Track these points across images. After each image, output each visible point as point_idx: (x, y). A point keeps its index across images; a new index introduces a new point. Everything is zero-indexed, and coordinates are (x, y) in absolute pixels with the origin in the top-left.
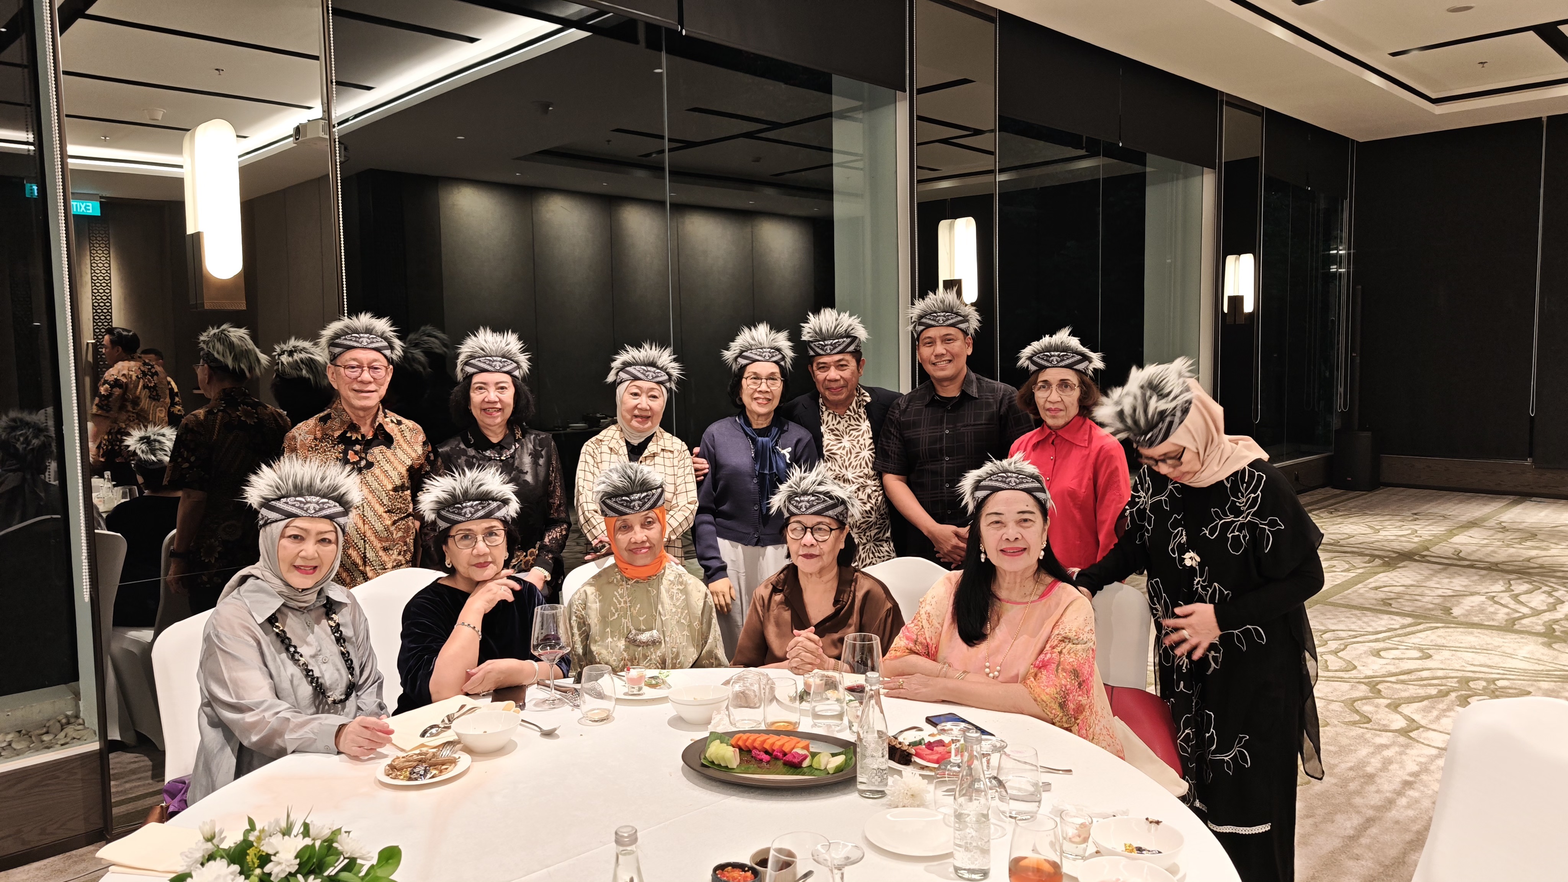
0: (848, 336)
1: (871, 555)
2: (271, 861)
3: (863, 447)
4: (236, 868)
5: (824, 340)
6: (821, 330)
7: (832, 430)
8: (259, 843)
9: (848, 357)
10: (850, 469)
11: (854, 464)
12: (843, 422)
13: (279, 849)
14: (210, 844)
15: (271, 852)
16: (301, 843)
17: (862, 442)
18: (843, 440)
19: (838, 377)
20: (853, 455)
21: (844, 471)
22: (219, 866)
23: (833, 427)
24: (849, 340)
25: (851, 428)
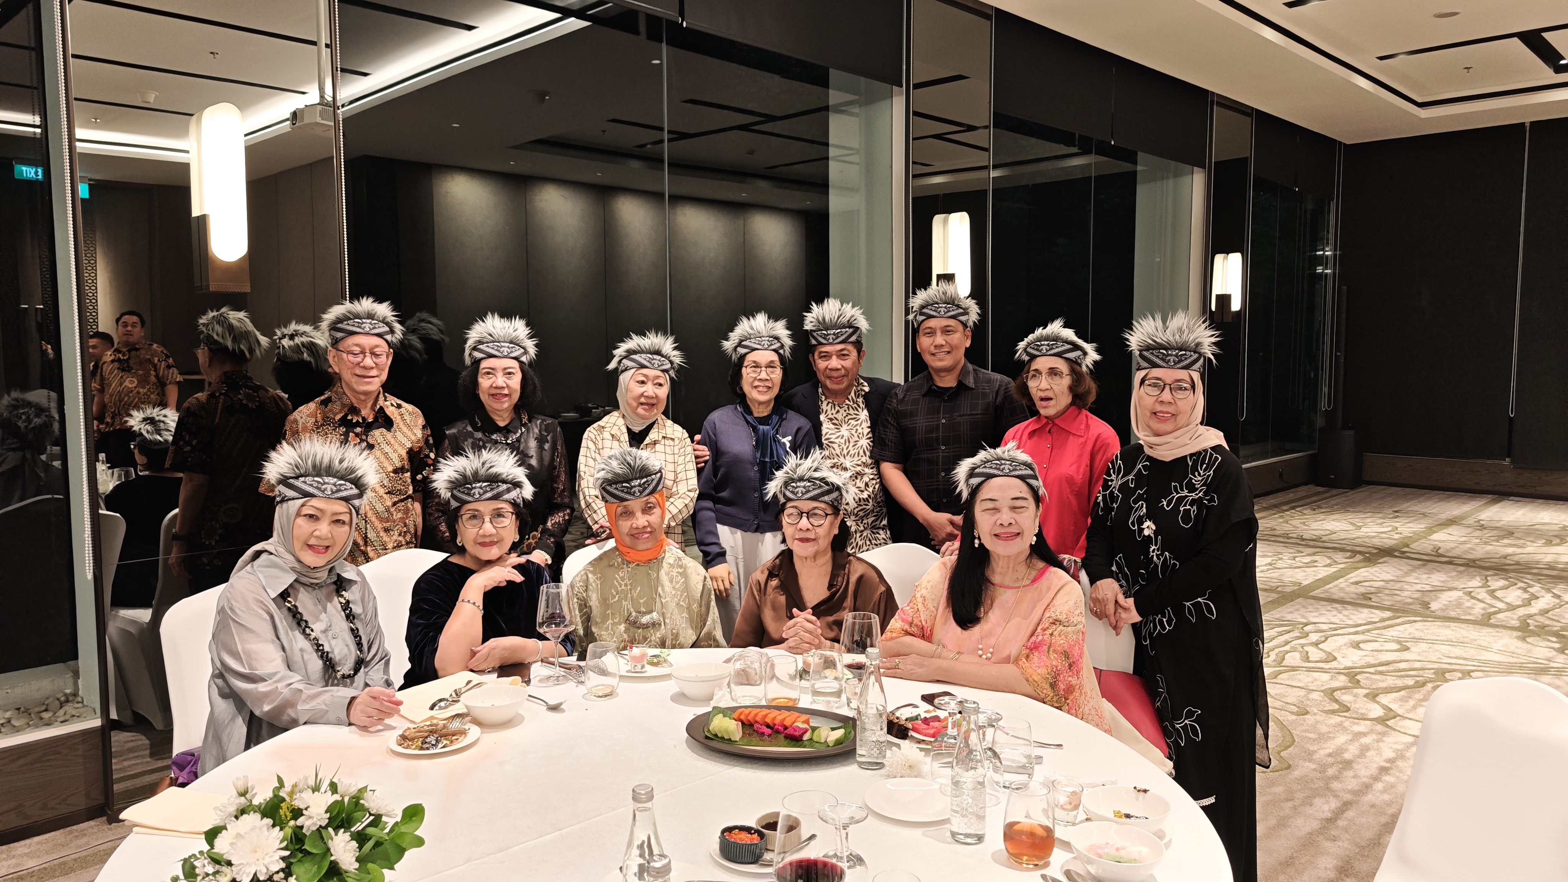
0: (850, 327)
1: (868, 543)
2: (302, 815)
3: (861, 436)
4: (269, 821)
5: (827, 329)
6: (824, 319)
7: (831, 419)
8: (291, 797)
9: (850, 347)
10: (848, 457)
11: (852, 452)
12: (842, 411)
13: (310, 804)
14: (243, 798)
15: (302, 806)
16: (331, 798)
17: (860, 430)
18: (842, 429)
19: (840, 367)
20: (851, 445)
21: (842, 459)
22: (252, 819)
23: (832, 417)
24: (851, 330)
25: (850, 417)
